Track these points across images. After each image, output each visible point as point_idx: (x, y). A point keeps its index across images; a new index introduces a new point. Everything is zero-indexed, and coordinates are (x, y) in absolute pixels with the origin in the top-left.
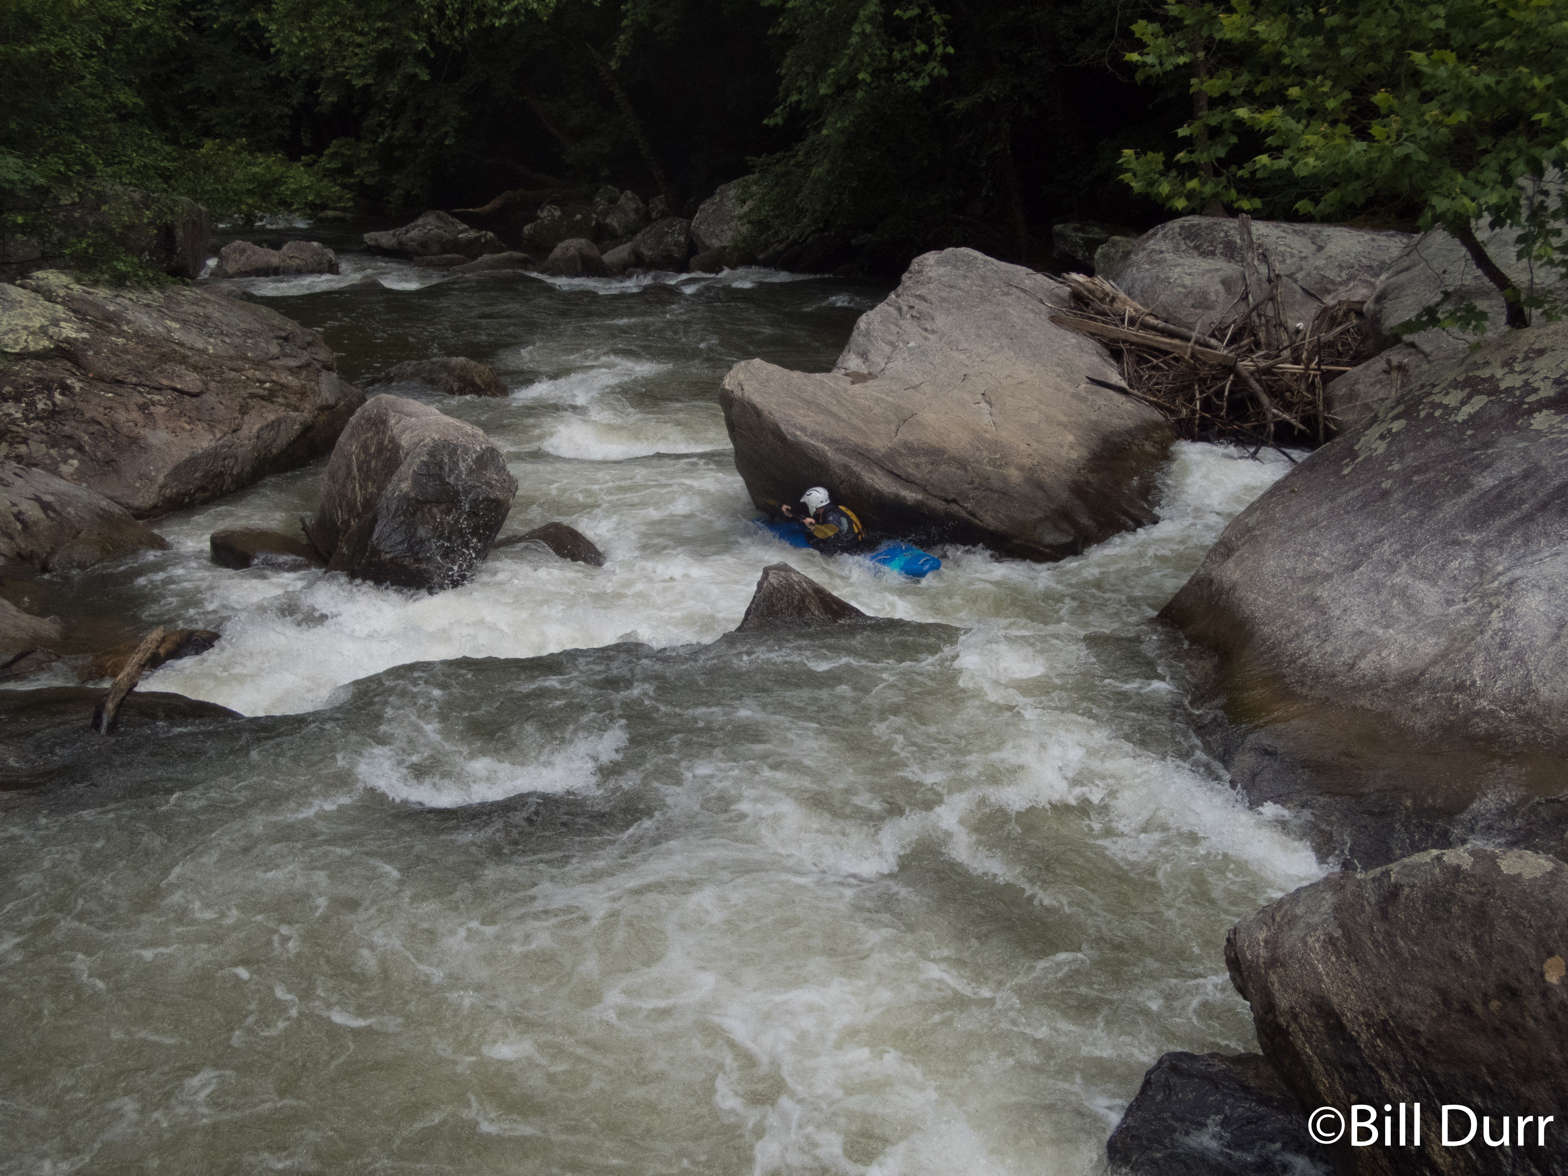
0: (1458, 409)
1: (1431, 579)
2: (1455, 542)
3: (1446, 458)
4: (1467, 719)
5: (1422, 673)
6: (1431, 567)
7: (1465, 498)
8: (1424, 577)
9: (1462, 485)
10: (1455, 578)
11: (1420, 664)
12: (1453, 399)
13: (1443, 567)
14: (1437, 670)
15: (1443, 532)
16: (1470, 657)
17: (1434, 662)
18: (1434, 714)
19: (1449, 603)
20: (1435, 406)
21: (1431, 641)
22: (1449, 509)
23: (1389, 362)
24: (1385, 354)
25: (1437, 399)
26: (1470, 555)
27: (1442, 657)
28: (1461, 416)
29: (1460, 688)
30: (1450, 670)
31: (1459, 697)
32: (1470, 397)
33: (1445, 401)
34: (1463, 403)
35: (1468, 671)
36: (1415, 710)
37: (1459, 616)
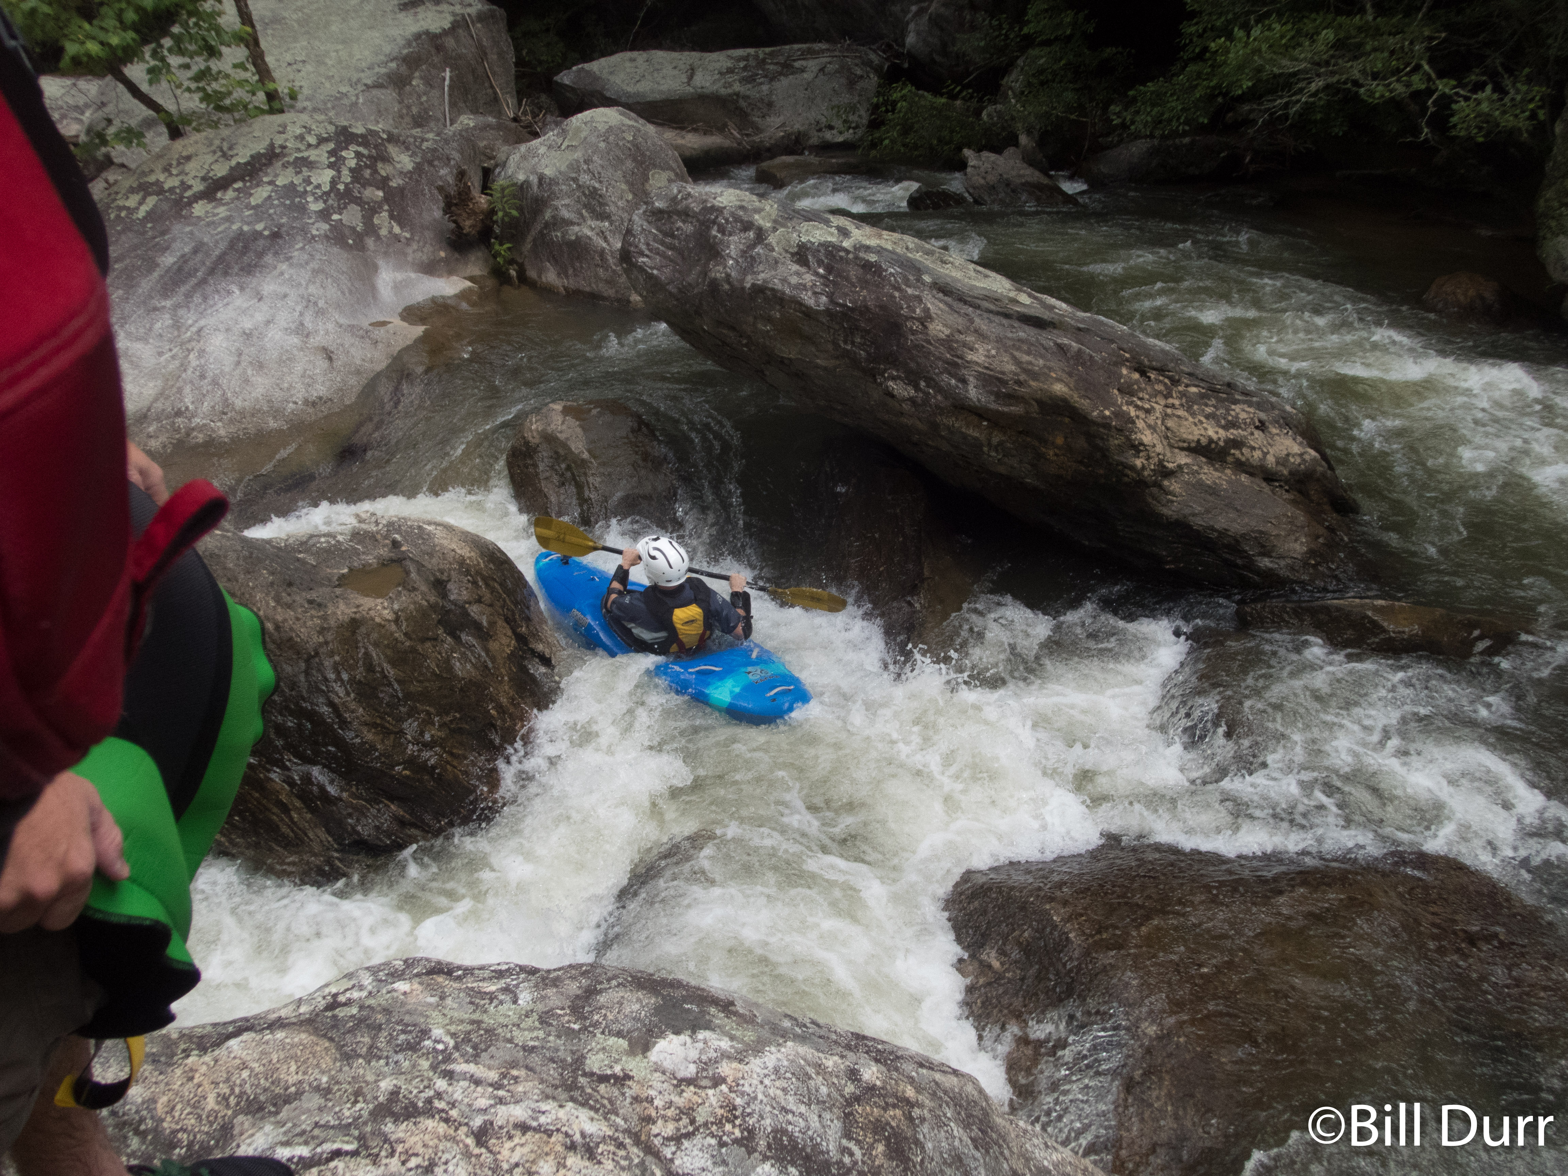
0: (137, 208)
1: (144, 339)
2: (155, 309)
3: (135, 248)
4: (188, 435)
5: (149, 410)
6: (142, 330)
7: (156, 275)
8: (138, 339)
9: (152, 266)
10: (161, 335)
11: (146, 403)
12: (132, 202)
13: (150, 329)
14: (159, 405)
15: (144, 303)
16: (180, 390)
17: (156, 400)
18: (163, 438)
19: (160, 354)
20: (120, 208)
21: (151, 385)
22: (146, 285)
25: (120, 203)
26: (167, 316)
27: (161, 394)
28: (141, 214)
29: (179, 413)
30: (168, 403)
31: (179, 420)
32: (144, 199)
33: (127, 204)
34: (141, 203)
35: (181, 401)
36: (150, 437)
37: (168, 362)
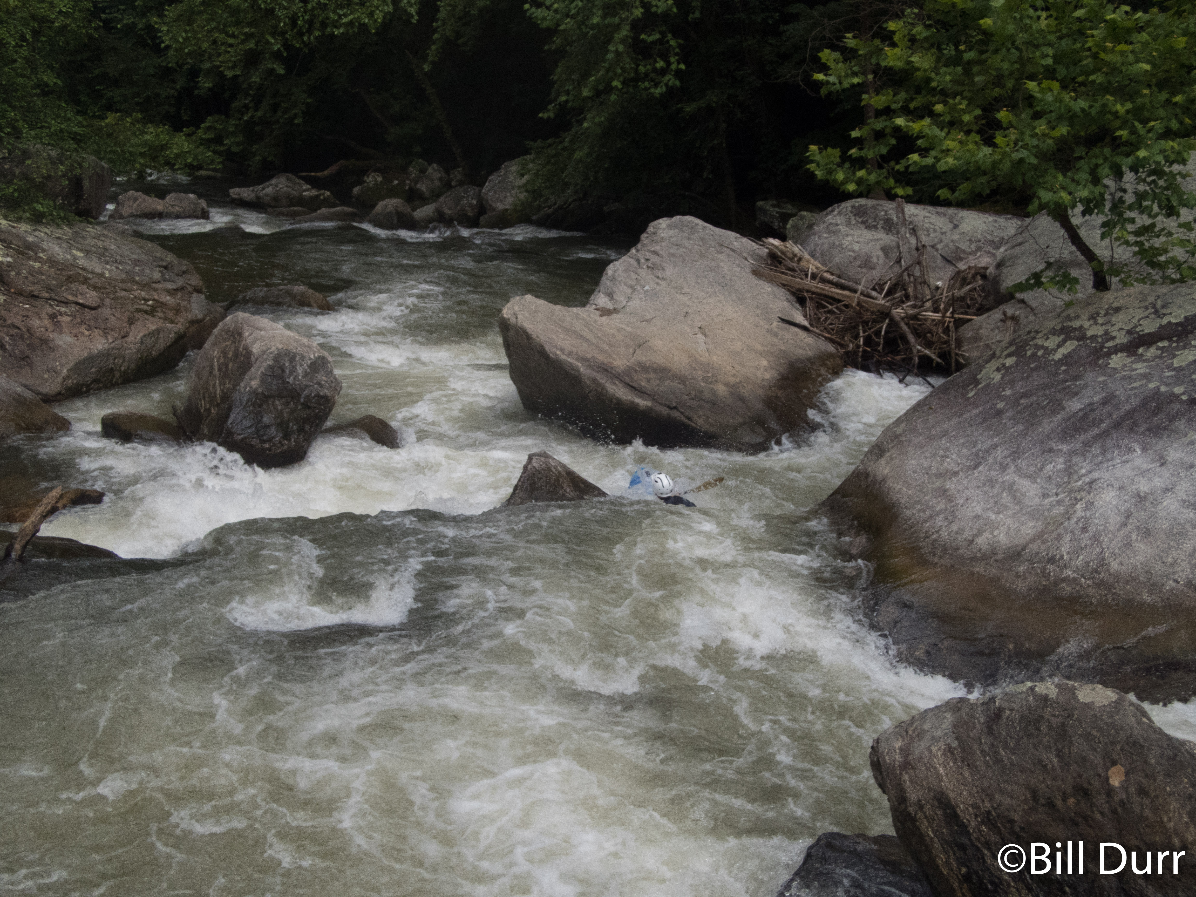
0: (1055, 350)
1: (1032, 478)
2: (1051, 450)
3: (1045, 387)
4: (1056, 584)
5: (1024, 549)
6: (1032, 468)
7: (1059, 417)
8: (1027, 476)
9: (1057, 407)
10: (1050, 478)
11: (1022, 542)
12: (1051, 342)
13: (1041, 469)
14: (1035, 547)
15: (1042, 442)
16: (1059, 538)
17: (1033, 540)
18: (1031, 580)
19: (1045, 496)
20: (1038, 347)
21: (1031, 524)
22: (1047, 425)
23: (1005, 313)
24: (1002, 307)
25: (1040, 342)
26: (1061, 460)
27: (1039, 536)
28: (1058, 356)
29: (1052, 560)
30: (1044, 547)
31: (1051, 567)
32: (1064, 341)
33: (1046, 344)
34: (1059, 346)
35: (1058, 548)
36: (1018, 576)
37: (1052, 506)
